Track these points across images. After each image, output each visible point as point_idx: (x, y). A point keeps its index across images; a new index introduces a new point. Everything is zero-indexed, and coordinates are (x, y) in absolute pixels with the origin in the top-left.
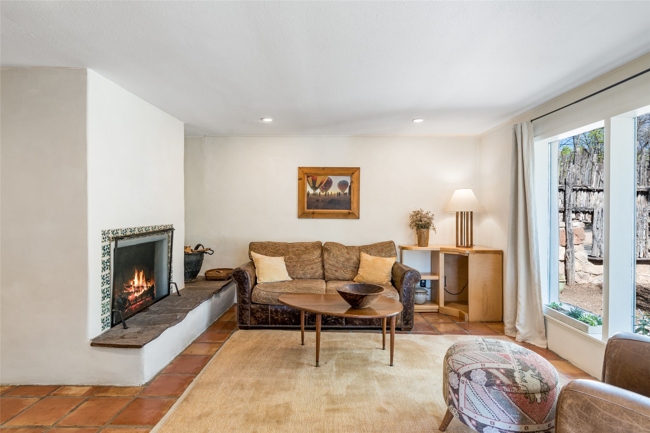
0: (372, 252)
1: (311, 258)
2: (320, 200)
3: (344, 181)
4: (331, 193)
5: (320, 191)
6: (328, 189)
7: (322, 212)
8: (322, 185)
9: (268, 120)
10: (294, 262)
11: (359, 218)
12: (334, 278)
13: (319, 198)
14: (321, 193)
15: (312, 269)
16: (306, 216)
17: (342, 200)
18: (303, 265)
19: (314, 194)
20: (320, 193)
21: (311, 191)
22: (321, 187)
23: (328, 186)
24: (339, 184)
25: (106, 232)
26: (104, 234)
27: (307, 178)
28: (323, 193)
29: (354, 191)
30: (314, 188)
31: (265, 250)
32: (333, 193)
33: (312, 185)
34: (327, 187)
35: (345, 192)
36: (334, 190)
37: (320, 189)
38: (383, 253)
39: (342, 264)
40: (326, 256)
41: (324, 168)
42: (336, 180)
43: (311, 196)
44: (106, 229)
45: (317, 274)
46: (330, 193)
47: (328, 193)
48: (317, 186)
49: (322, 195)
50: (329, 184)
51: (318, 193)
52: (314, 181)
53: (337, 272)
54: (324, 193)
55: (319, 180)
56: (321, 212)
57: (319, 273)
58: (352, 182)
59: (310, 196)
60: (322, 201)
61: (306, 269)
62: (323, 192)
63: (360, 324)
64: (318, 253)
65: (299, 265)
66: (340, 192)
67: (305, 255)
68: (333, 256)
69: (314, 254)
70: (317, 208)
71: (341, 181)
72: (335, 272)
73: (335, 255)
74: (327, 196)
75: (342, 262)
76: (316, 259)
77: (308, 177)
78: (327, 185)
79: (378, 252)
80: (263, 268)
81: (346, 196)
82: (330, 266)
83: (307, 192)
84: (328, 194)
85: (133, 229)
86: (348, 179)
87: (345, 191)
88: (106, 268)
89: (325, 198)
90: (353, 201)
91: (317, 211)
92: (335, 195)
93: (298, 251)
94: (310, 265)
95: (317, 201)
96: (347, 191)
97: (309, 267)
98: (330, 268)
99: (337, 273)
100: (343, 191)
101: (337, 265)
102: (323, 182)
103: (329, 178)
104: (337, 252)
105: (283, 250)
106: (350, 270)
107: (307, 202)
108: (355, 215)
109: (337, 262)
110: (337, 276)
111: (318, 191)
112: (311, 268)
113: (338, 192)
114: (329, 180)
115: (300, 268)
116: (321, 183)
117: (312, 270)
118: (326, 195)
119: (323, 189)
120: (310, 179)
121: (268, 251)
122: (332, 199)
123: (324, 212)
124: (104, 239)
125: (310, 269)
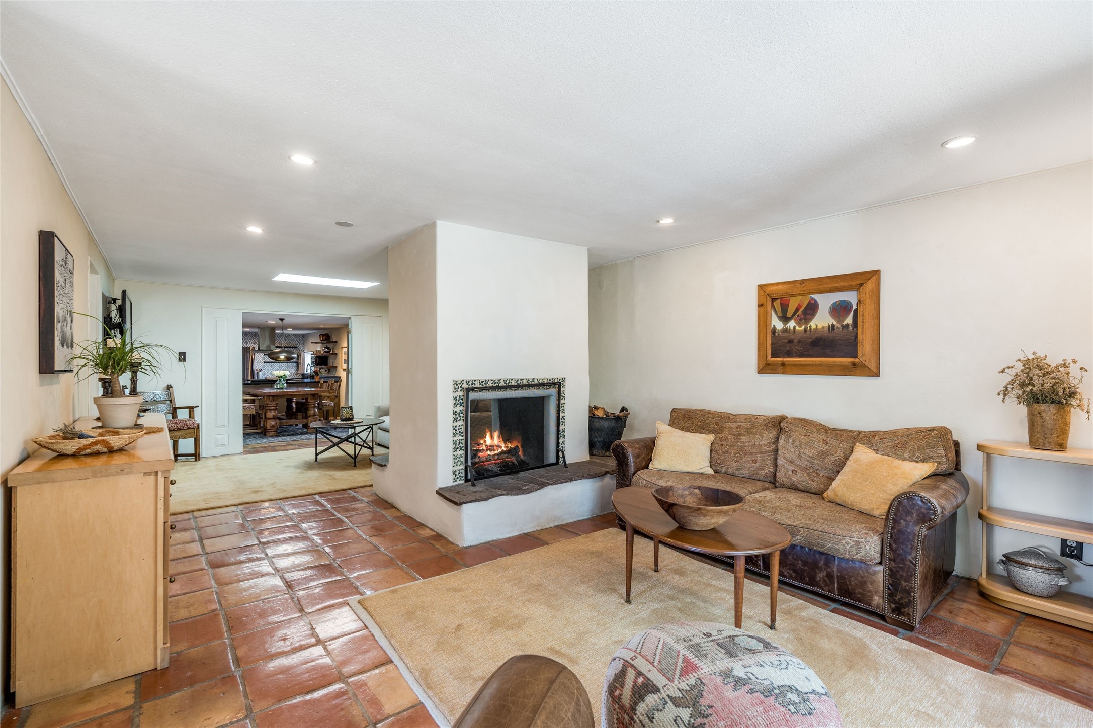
0: (881, 447)
1: (756, 444)
2: (796, 341)
3: (844, 301)
4: (817, 326)
5: (795, 324)
6: (811, 319)
7: (799, 363)
8: (800, 312)
10: (727, 447)
11: (877, 374)
12: (789, 484)
13: (792, 337)
14: (797, 328)
15: (755, 461)
16: (772, 369)
17: (838, 338)
18: (739, 453)
19: (785, 331)
20: (794, 328)
21: (779, 325)
22: (796, 316)
23: (810, 314)
24: (833, 307)
25: (459, 382)
26: (456, 383)
27: (772, 303)
28: (800, 326)
29: (863, 319)
30: (785, 319)
31: (688, 422)
32: (820, 326)
33: (780, 314)
34: (808, 316)
35: (845, 323)
36: (822, 320)
37: (796, 320)
38: (905, 450)
39: (808, 461)
40: (781, 442)
41: (802, 282)
42: (825, 301)
43: (779, 335)
44: (459, 378)
45: (763, 472)
46: (814, 327)
47: (810, 327)
48: (789, 315)
49: (799, 331)
50: (812, 309)
51: (792, 328)
52: (784, 307)
53: (796, 474)
54: (803, 327)
55: (793, 304)
56: (796, 363)
57: (767, 471)
58: (860, 302)
59: (776, 334)
60: (799, 342)
61: (743, 460)
62: (800, 325)
64: (771, 436)
65: (733, 452)
66: (835, 323)
67: (748, 437)
68: (793, 444)
69: (763, 437)
70: (789, 354)
71: (837, 302)
72: (791, 473)
73: (797, 443)
74: (809, 333)
75: (809, 456)
76: (765, 445)
77: (773, 300)
78: (808, 312)
79: (895, 447)
81: (848, 330)
82: (785, 461)
83: (772, 327)
84: (811, 329)
85: (497, 381)
86: (851, 297)
87: (844, 321)
88: (459, 419)
89: (805, 335)
90: (861, 341)
91: (788, 361)
92: (825, 330)
93: (740, 428)
94: (752, 454)
95: (790, 342)
96: (849, 320)
97: (750, 458)
98: (784, 466)
99: (795, 475)
100: (840, 321)
101: (798, 462)
102: (801, 307)
103: (812, 299)
104: (803, 438)
105: (715, 425)
106: (826, 475)
107: (772, 344)
108: (867, 368)
109: (799, 456)
110: (794, 482)
111: (792, 324)
112: (752, 460)
113: (831, 324)
114: (813, 302)
115: (735, 456)
116: (797, 310)
117: (754, 464)
118: (805, 330)
119: (800, 320)
120: (777, 304)
121: (693, 423)
122: (817, 338)
123: (802, 363)
124: (455, 389)
125: (751, 462)
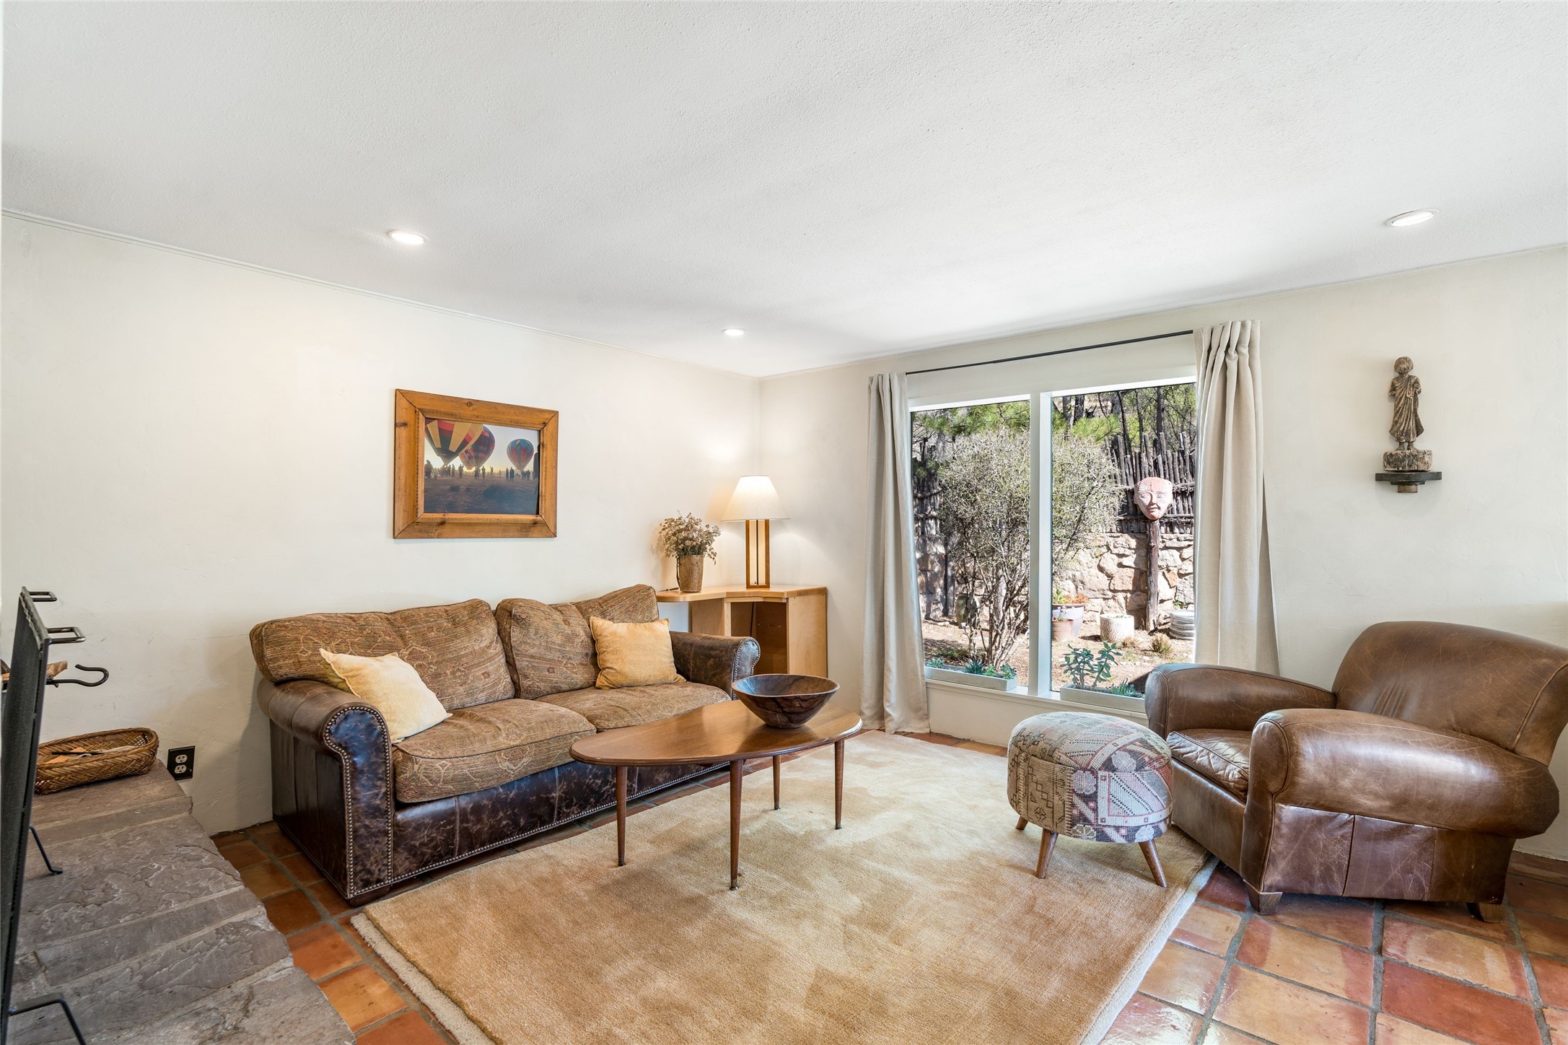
0: (616, 613)
1: (476, 648)
2: (463, 488)
3: (523, 441)
4: (492, 469)
5: (462, 464)
6: (484, 460)
7: (468, 521)
8: (468, 447)
9: (408, 239)
10: (432, 666)
11: (555, 535)
12: (549, 689)
13: (457, 482)
14: (465, 469)
15: (487, 675)
16: (420, 531)
17: (518, 488)
18: (459, 669)
19: (446, 471)
20: (461, 468)
21: (437, 462)
22: (463, 451)
23: (483, 452)
24: (512, 447)
27: (426, 424)
28: (469, 468)
29: (546, 468)
30: (446, 453)
31: (334, 640)
32: (496, 471)
33: (439, 445)
34: (481, 455)
35: (526, 469)
36: (498, 463)
37: (462, 458)
38: (637, 613)
39: (559, 651)
40: (516, 635)
41: (470, 403)
42: (504, 437)
43: (436, 477)
45: (500, 687)
46: (488, 470)
47: (484, 469)
48: (453, 447)
49: (468, 475)
50: (485, 445)
51: (457, 468)
52: (445, 436)
53: (554, 672)
54: (474, 469)
55: (460, 432)
56: (464, 521)
57: (504, 683)
58: (543, 445)
59: (432, 476)
60: (468, 490)
61: (471, 677)
62: (469, 466)
63: (666, 781)
64: (491, 631)
65: (448, 672)
66: (514, 468)
67: (459, 641)
68: (535, 634)
69: (482, 636)
70: (452, 508)
71: (517, 440)
72: (547, 673)
73: (542, 632)
74: (481, 478)
75: (559, 645)
76: (488, 647)
77: (428, 420)
78: (481, 448)
79: (627, 611)
80: (385, 694)
81: (528, 480)
82: (533, 660)
83: (426, 463)
84: (484, 472)
86: (531, 437)
87: (524, 466)
89: (476, 481)
90: (543, 494)
91: (453, 519)
92: (502, 476)
93: (433, 631)
94: (478, 665)
95: (455, 489)
96: (530, 466)
97: (478, 672)
98: (533, 666)
99: (553, 674)
100: (521, 466)
101: (549, 656)
102: (471, 439)
103: (486, 430)
104: (545, 622)
105: (385, 635)
106: (577, 662)
107: (426, 491)
108: (546, 527)
109: (548, 649)
110: (556, 683)
111: (457, 463)
112: (482, 674)
113: (509, 469)
114: (487, 435)
115: (455, 678)
116: (465, 443)
117: (487, 680)
118: (477, 472)
119: (470, 458)
120: (433, 427)
121: (344, 641)
122: (493, 486)
123: (472, 522)
125: (482, 677)
